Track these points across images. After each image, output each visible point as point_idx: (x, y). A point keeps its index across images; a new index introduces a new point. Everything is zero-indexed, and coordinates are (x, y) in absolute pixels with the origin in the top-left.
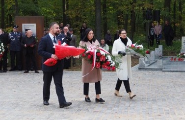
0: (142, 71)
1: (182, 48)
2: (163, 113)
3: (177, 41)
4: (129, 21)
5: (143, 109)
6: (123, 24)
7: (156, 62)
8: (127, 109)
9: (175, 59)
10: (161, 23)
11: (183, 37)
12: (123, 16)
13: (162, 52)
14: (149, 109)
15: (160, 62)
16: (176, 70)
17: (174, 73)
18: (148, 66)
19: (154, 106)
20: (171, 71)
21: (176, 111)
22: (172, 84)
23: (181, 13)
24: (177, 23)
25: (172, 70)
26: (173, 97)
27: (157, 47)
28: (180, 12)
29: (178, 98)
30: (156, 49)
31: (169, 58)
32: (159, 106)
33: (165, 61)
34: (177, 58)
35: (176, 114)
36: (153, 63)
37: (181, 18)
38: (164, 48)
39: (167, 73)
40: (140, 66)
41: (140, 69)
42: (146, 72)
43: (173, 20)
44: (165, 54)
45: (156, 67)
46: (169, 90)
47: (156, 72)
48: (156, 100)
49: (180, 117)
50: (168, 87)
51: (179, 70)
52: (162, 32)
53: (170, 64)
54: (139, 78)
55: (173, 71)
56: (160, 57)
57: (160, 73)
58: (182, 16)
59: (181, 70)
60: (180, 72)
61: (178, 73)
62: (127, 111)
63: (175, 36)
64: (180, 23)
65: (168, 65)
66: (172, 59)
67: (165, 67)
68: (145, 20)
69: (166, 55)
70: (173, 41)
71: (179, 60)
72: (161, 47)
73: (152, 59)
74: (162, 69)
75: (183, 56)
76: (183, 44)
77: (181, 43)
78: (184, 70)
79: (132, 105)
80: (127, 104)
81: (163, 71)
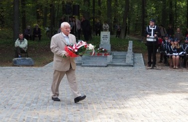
1: (101, 43)
2: (82, 108)
4: (48, 15)
6: (43, 18)
8: (45, 105)
11: (102, 32)
12: (42, 10)
14: (68, 104)
16: (94, 65)
17: (93, 68)
20: (90, 66)
22: (91, 79)
23: (101, 8)
24: (96, 18)
25: (91, 65)
26: (91, 92)
28: (99, 7)
29: (96, 92)
33: (84, 56)
34: (96, 53)
35: (95, 109)
37: (100, 13)
39: (86, 68)
43: (92, 15)
46: (88, 84)
49: (99, 112)
50: (87, 82)
53: (89, 59)
55: (92, 66)
57: (79, 68)
58: (101, 11)
59: (99, 65)
61: (97, 68)
62: (46, 107)
64: (99, 18)
66: (91, 54)
67: (85, 62)
68: (65, 15)
70: (92, 36)
71: (99, 54)
74: (81, 64)
75: (102, 51)
76: (102, 39)
77: (100, 38)
78: (103, 65)
79: (51, 101)
80: (46, 100)
81: (82, 66)
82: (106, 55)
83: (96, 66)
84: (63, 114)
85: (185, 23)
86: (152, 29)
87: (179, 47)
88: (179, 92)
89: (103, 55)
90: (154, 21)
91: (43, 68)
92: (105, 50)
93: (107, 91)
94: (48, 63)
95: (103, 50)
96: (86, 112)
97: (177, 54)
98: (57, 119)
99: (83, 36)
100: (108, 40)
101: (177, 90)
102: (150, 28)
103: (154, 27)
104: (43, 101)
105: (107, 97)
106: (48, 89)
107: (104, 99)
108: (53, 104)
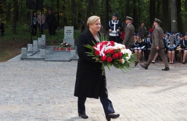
0: (25, 61)
1: (65, 38)
2: (44, 103)
3: (60, 31)
4: (12, 10)
5: (24, 100)
6: (6, 13)
7: (39, 51)
8: (7, 100)
9: (58, 49)
10: (44, 13)
11: (65, 27)
12: (5, 4)
13: (45, 42)
14: (30, 99)
15: (43, 52)
16: (58, 59)
17: (56, 62)
18: (31, 56)
19: (35, 96)
20: (53, 61)
21: (56, 100)
22: (54, 73)
23: (65, 3)
24: (61, 12)
25: (54, 59)
26: (53, 86)
27: (40, 37)
29: (58, 87)
30: (39, 38)
31: (52, 47)
32: (40, 96)
33: (47, 51)
34: (60, 48)
35: (57, 103)
36: (36, 53)
37: (64, 8)
38: (47, 38)
39: (49, 62)
40: (23, 56)
41: (22, 59)
42: (28, 62)
43: (56, 10)
44: (48, 43)
45: (39, 57)
46: (51, 79)
47: (39, 62)
48: (37, 90)
49: (60, 106)
50: (50, 77)
51: (61, 59)
52: (45, 21)
53: (52, 54)
54: (22, 68)
55: (55, 61)
56: (43, 47)
57: (42, 63)
58: (66, 6)
59: (63, 59)
60: (62, 61)
61: (60, 62)
62: (7, 103)
63: (59, 26)
64: (63, 12)
65: (51, 55)
66: (54, 49)
67: (48, 56)
68: (28, 10)
69: (49, 45)
70: (56, 31)
71: (62, 49)
72: (44, 36)
73: (35, 49)
74: (44, 59)
75: (66, 46)
76: (65, 34)
77: (64, 33)
78: (66, 59)
79: (13, 96)
80: (8, 95)
81: (46, 61)
82: (69, 49)
83: (60, 61)
84: (24, 109)
85: (148, 18)
86: (115, 23)
87: (141, 42)
88: (139, 86)
89: (67, 50)
90: (116, 15)
91: (6, 63)
92: (69, 45)
93: (70, 85)
94: (11, 58)
95: (67, 44)
96: (48, 107)
97: (139, 48)
98: (18, 114)
100: (72, 35)
101: (138, 84)
102: (113, 23)
103: (116, 22)
104: (4, 96)
105: (69, 91)
106: (10, 84)
107: (65, 93)
108: (14, 99)
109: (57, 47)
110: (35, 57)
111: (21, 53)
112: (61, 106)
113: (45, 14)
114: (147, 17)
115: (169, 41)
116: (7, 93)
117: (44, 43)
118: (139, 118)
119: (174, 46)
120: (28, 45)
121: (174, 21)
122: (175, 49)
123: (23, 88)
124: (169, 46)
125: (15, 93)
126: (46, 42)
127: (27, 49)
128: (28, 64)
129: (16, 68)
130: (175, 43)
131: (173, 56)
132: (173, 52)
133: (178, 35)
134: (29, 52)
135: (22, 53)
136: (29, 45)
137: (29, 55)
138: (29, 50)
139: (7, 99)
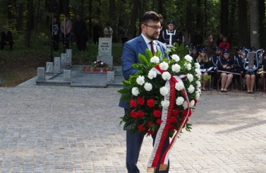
0: (41, 86)
1: (99, 54)
2: (68, 146)
4: (25, 13)
5: (39, 141)
6: (16, 18)
7: (62, 73)
9: (89, 70)
10: (71, 18)
11: (100, 39)
12: (15, 5)
14: (47, 140)
15: (67, 73)
16: (89, 84)
17: (87, 89)
18: (51, 79)
19: (55, 136)
20: (82, 87)
21: (84, 142)
22: (82, 105)
23: (100, 4)
24: (94, 18)
25: (84, 84)
26: (82, 122)
27: (65, 52)
28: (98, 4)
29: (89, 123)
30: (62, 54)
31: (81, 68)
32: (62, 136)
33: (74, 72)
34: (92, 68)
35: (86, 146)
36: (58, 75)
37: (99, 12)
38: (73, 54)
39: (76, 89)
40: (39, 78)
41: (38, 83)
42: (47, 88)
43: (88, 14)
44: (75, 62)
45: (62, 81)
46: (78, 113)
47: (61, 88)
48: (58, 127)
49: (91, 150)
50: (77, 109)
51: (93, 85)
53: (81, 76)
54: (37, 96)
55: (85, 87)
56: (68, 67)
57: (67, 89)
58: (101, 9)
59: (96, 85)
60: (95, 87)
61: (92, 89)
62: (16, 145)
64: (98, 18)
65: (79, 78)
66: (84, 70)
67: (74, 80)
68: (47, 13)
69: (77, 64)
70: (87, 44)
71: (95, 70)
72: (69, 52)
73: (57, 69)
74: (70, 83)
75: (100, 65)
76: (100, 48)
77: (97, 47)
78: (101, 85)
79: (23, 136)
80: (16, 134)
81: (72, 86)
82: (105, 71)
83: (91, 87)
84: (38, 155)
85: (217, 28)
86: (171, 34)
87: (207, 61)
88: (204, 123)
89: (102, 71)
91: (15, 89)
92: (104, 64)
93: (105, 121)
94: (22, 82)
95: (102, 63)
96: (73, 152)
97: (205, 70)
98: (30, 161)
99: (75, 43)
100: (109, 50)
101: (203, 121)
102: (168, 34)
103: (173, 32)
104: (12, 135)
105: (104, 129)
106: (20, 119)
107: (99, 132)
108: (25, 140)
109: (88, 66)
110: (56, 80)
111: (36, 75)
112: (93, 150)
113: (72, 21)
114: (216, 26)
115: (247, 61)
116: (16, 130)
117: (69, 61)
118: (203, 168)
119: (254, 67)
120: (47, 63)
121: (255, 32)
122: (256, 71)
123: (38, 124)
124: (247, 68)
125: (27, 131)
126: (73, 60)
127: (45, 70)
128: (46, 91)
129: (30, 96)
130: (255, 64)
131: (253, 81)
132: (253, 76)
133: (259, 52)
134: (49, 74)
135: (38, 74)
136: (49, 64)
137: (47, 77)
138: (47, 71)
139: (15, 140)
